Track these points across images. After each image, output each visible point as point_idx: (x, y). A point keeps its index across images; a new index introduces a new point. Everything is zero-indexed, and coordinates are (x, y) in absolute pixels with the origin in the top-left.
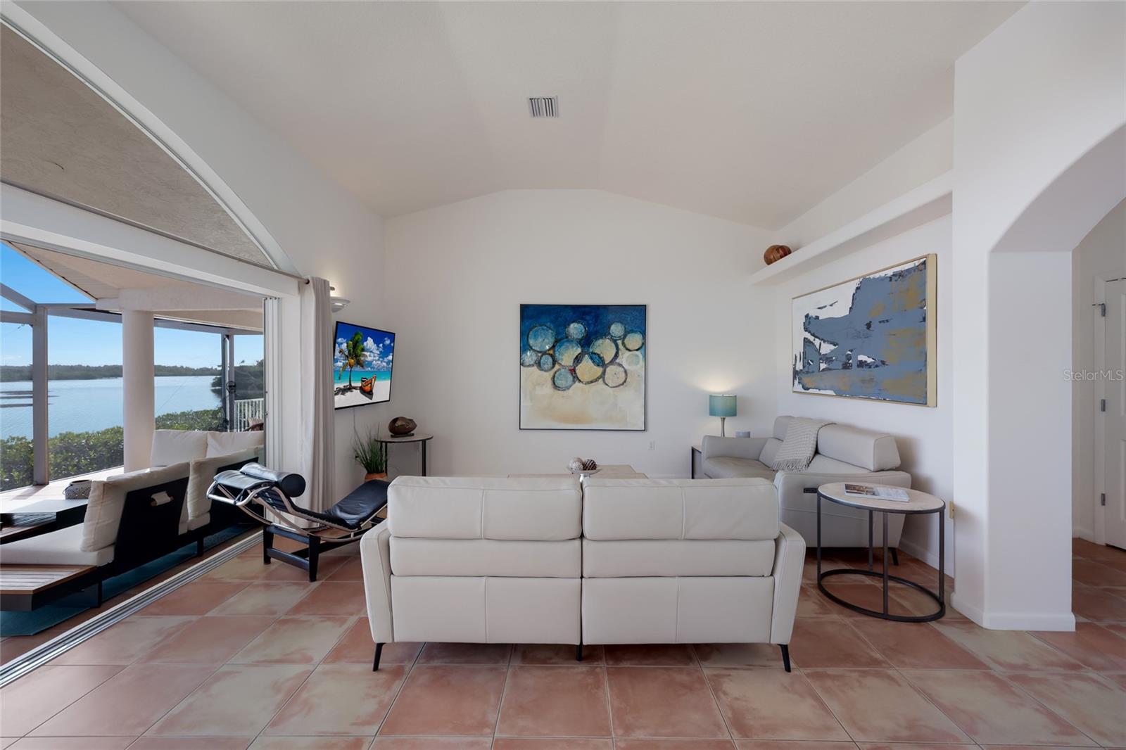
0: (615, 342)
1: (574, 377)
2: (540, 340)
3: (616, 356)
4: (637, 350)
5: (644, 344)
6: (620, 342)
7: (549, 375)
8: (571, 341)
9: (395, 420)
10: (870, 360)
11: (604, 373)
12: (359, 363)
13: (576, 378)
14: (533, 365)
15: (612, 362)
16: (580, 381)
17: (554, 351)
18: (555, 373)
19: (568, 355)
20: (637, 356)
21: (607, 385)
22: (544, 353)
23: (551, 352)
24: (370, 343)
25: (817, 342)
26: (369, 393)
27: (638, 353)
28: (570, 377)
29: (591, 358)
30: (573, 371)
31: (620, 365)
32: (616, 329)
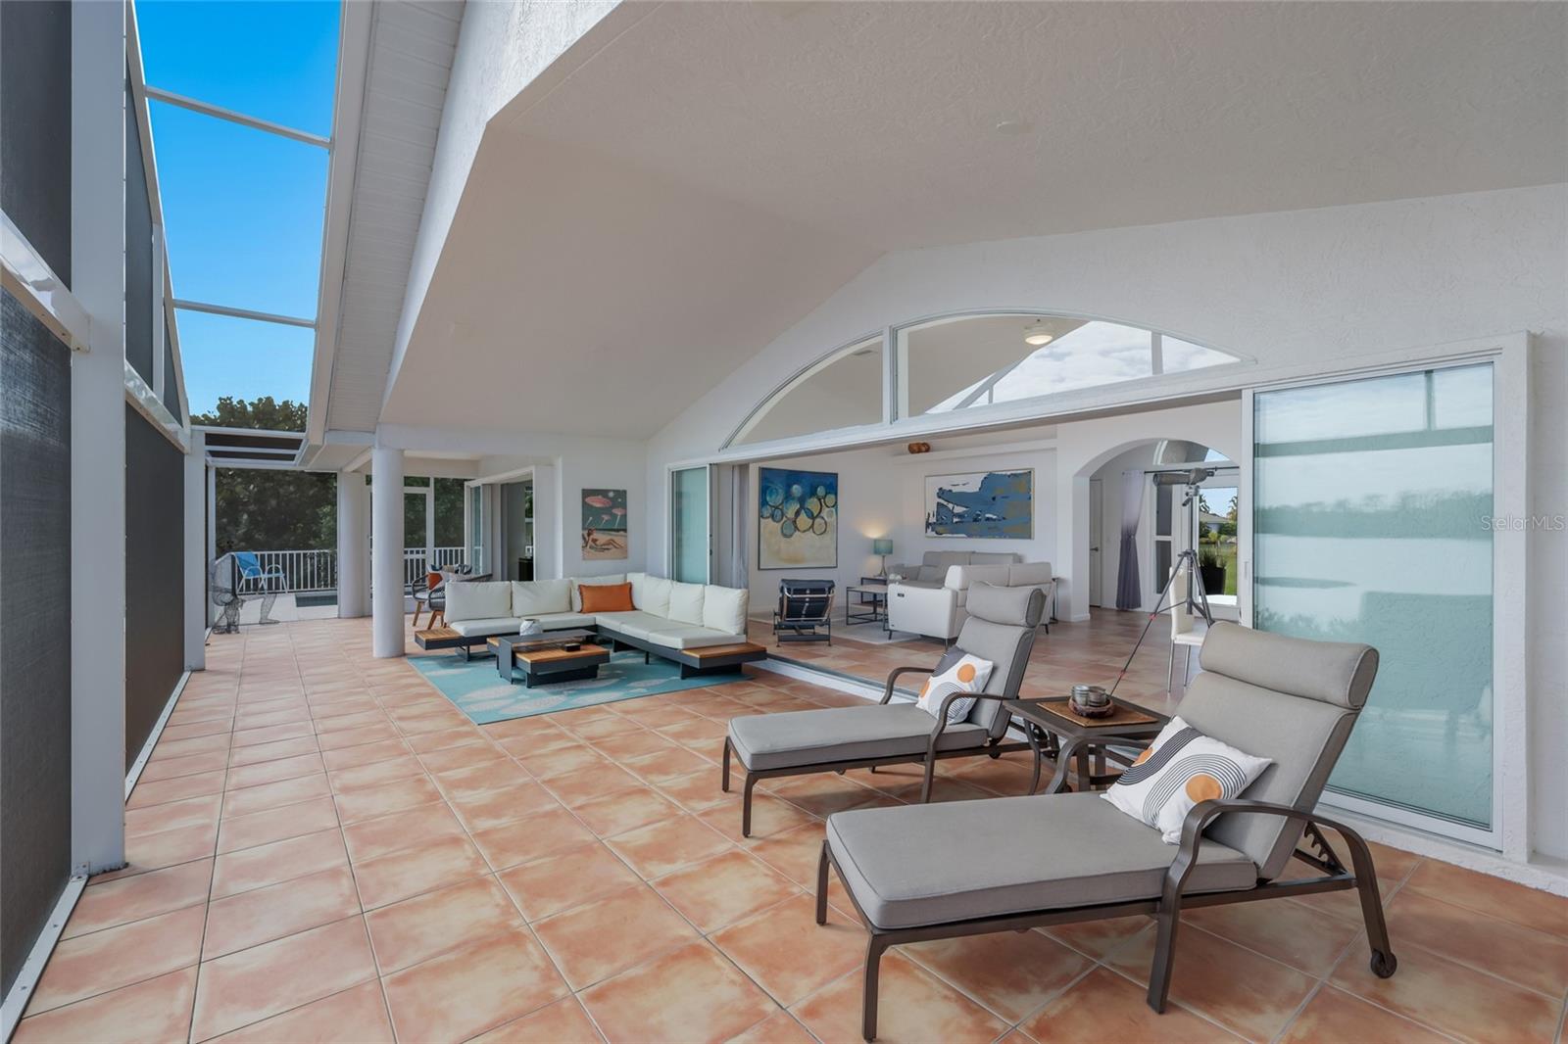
0: (820, 500)
2: (774, 497)
3: (820, 511)
4: (833, 507)
5: (836, 502)
6: (822, 500)
7: (779, 526)
8: (793, 499)
10: (995, 517)
11: (814, 523)
13: (796, 528)
14: (765, 516)
15: (818, 515)
16: (799, 530)
17: (782, 507)
18: (783, 523)
19: (792, 509)
21: (814, 533)
22: (777, 508)
25: (950, 506)
27: (833, 510)
28: (793, 528)
29: (806, 513)
30: (794, 522)
31: (823, 518)
32: (821, 491)
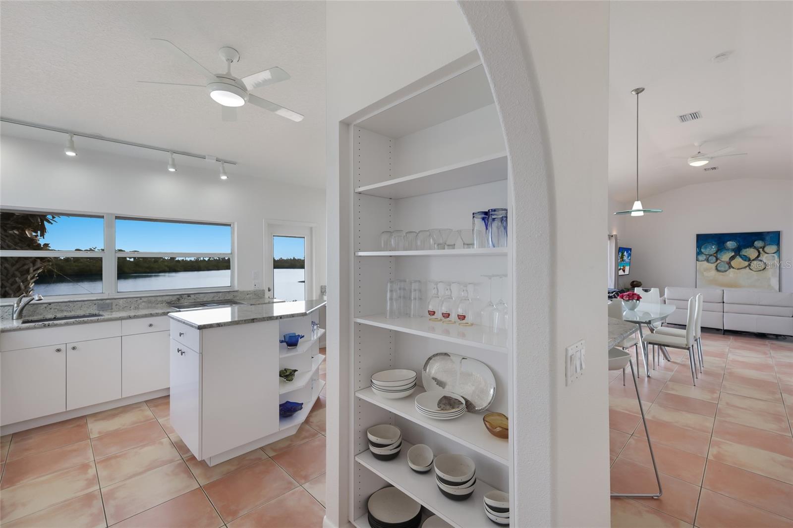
0: (757, 249)
1: (729, 267)
2: (708, 249)
3: (759, 256)
4: (774, 253)
5: (778, 251)
6: (761, 250)
7: (713, 266)
8: (728, 250)
9: (633, 282)
11: (750, 264)
12: (623, 260)
13: (731, 267)
14: (704, 261)
15: (755, 259)
16: (733, 268)
17: (717, 255)
18: (718, 264)
19: (726, 257)
20: (773, 256)
21: (751, 270)
22: (711, 255)
23: (715, 255)
24: (625, 253)
26: (624, 271)
27: (774, 255)
28: (727, 266)
29: (741, 258)
30: (729, 263)
31: (761, 261)
32: (758, 244)
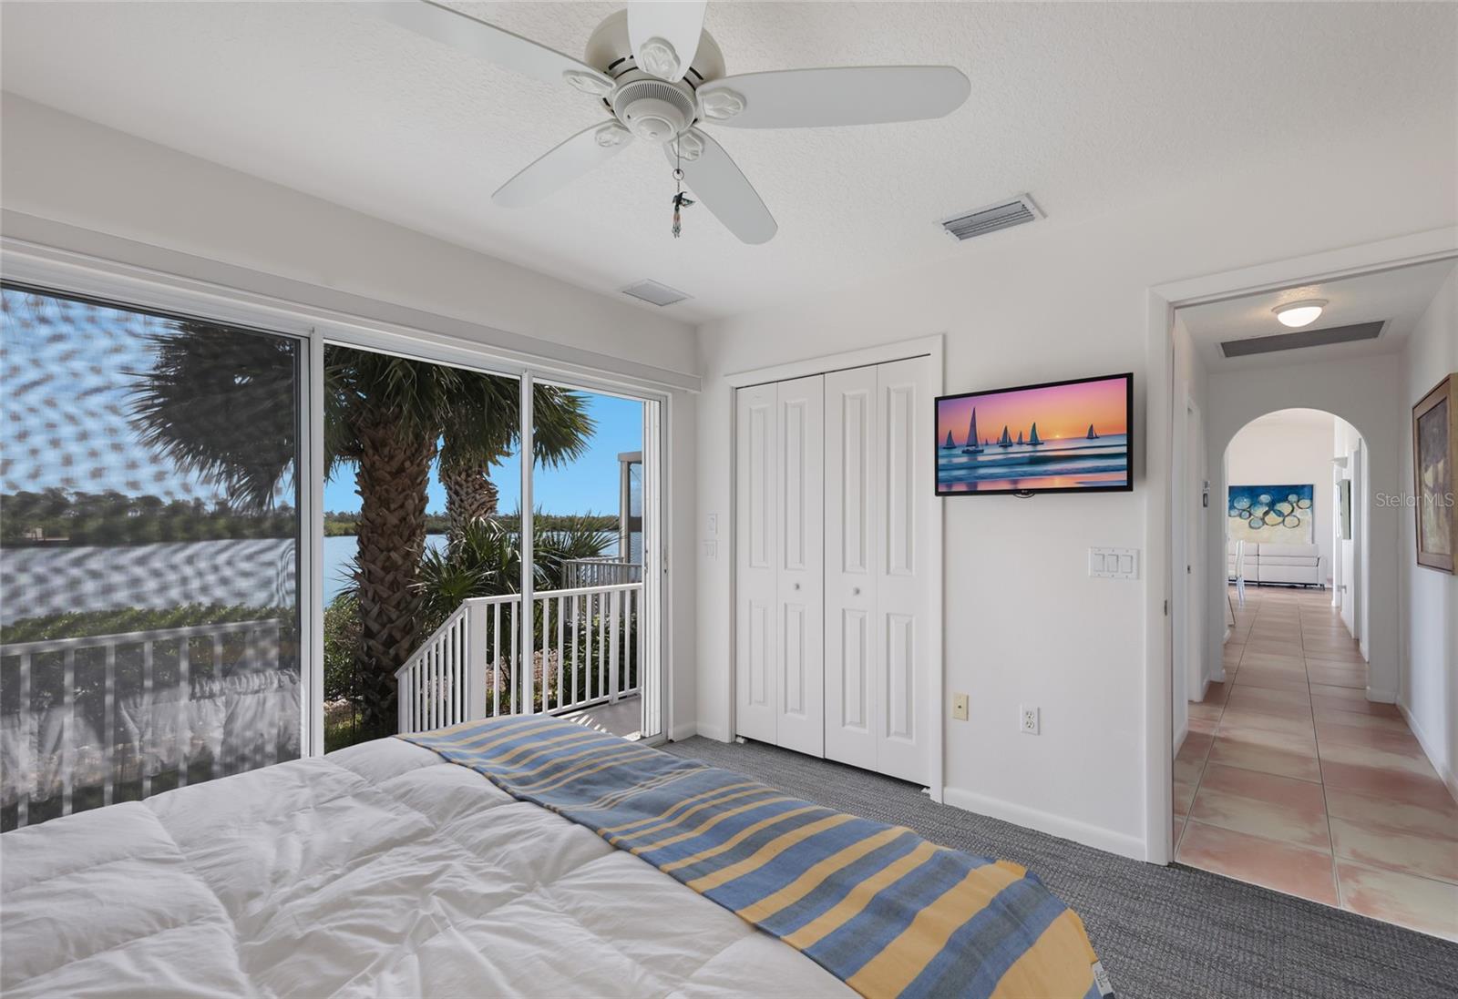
0: (1291, 504)
2: (1241, 504)
3: (1292, 511)
4: (1307, 508)
5: (1312, 505)
6: (1295, 505)
7: (1247, 522)
8: (1262, 504)
11: (1284, 520)
13: (1264, 523)
14: (1237, 516)
15: (1289, 515)
16: (1267, 524)
17: (1250, 509)
18: (1252, 520)
19: (1259, 511)
20: (1307, 511)
21: (1285, 526)
22: (1244, 510)
23: (1248, 510)
28: (1261, 523)
29: (1275, 513)
30: (1263, 519)
31: (1295, 516)
32: (1292, 498)
